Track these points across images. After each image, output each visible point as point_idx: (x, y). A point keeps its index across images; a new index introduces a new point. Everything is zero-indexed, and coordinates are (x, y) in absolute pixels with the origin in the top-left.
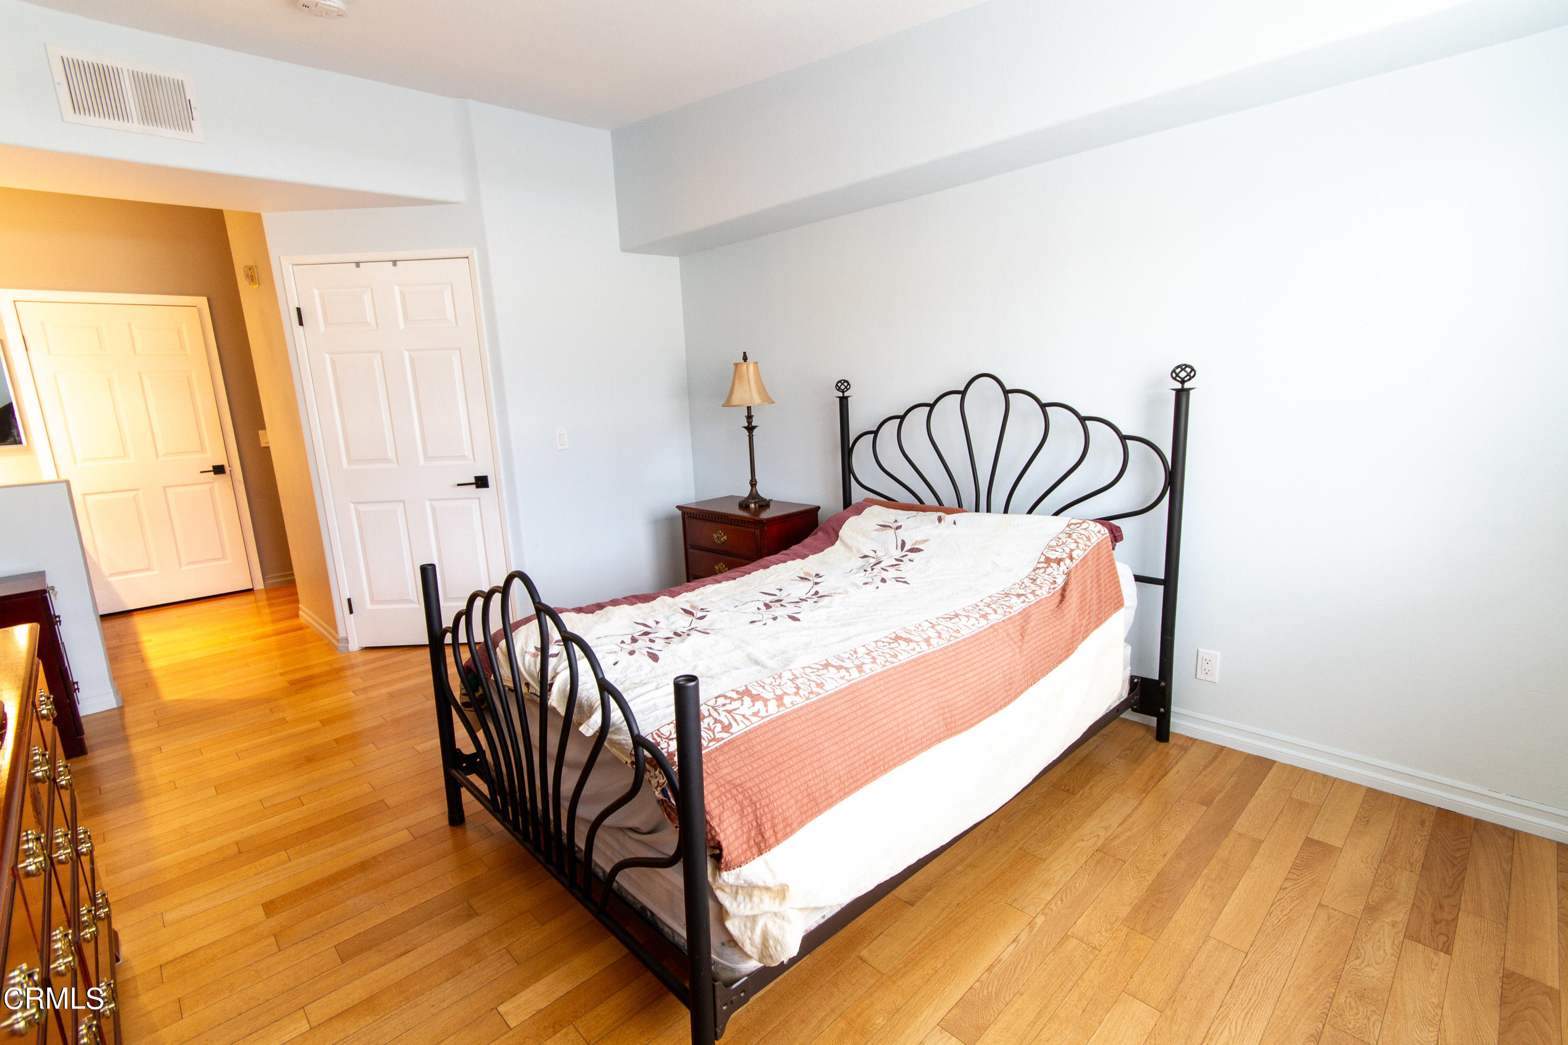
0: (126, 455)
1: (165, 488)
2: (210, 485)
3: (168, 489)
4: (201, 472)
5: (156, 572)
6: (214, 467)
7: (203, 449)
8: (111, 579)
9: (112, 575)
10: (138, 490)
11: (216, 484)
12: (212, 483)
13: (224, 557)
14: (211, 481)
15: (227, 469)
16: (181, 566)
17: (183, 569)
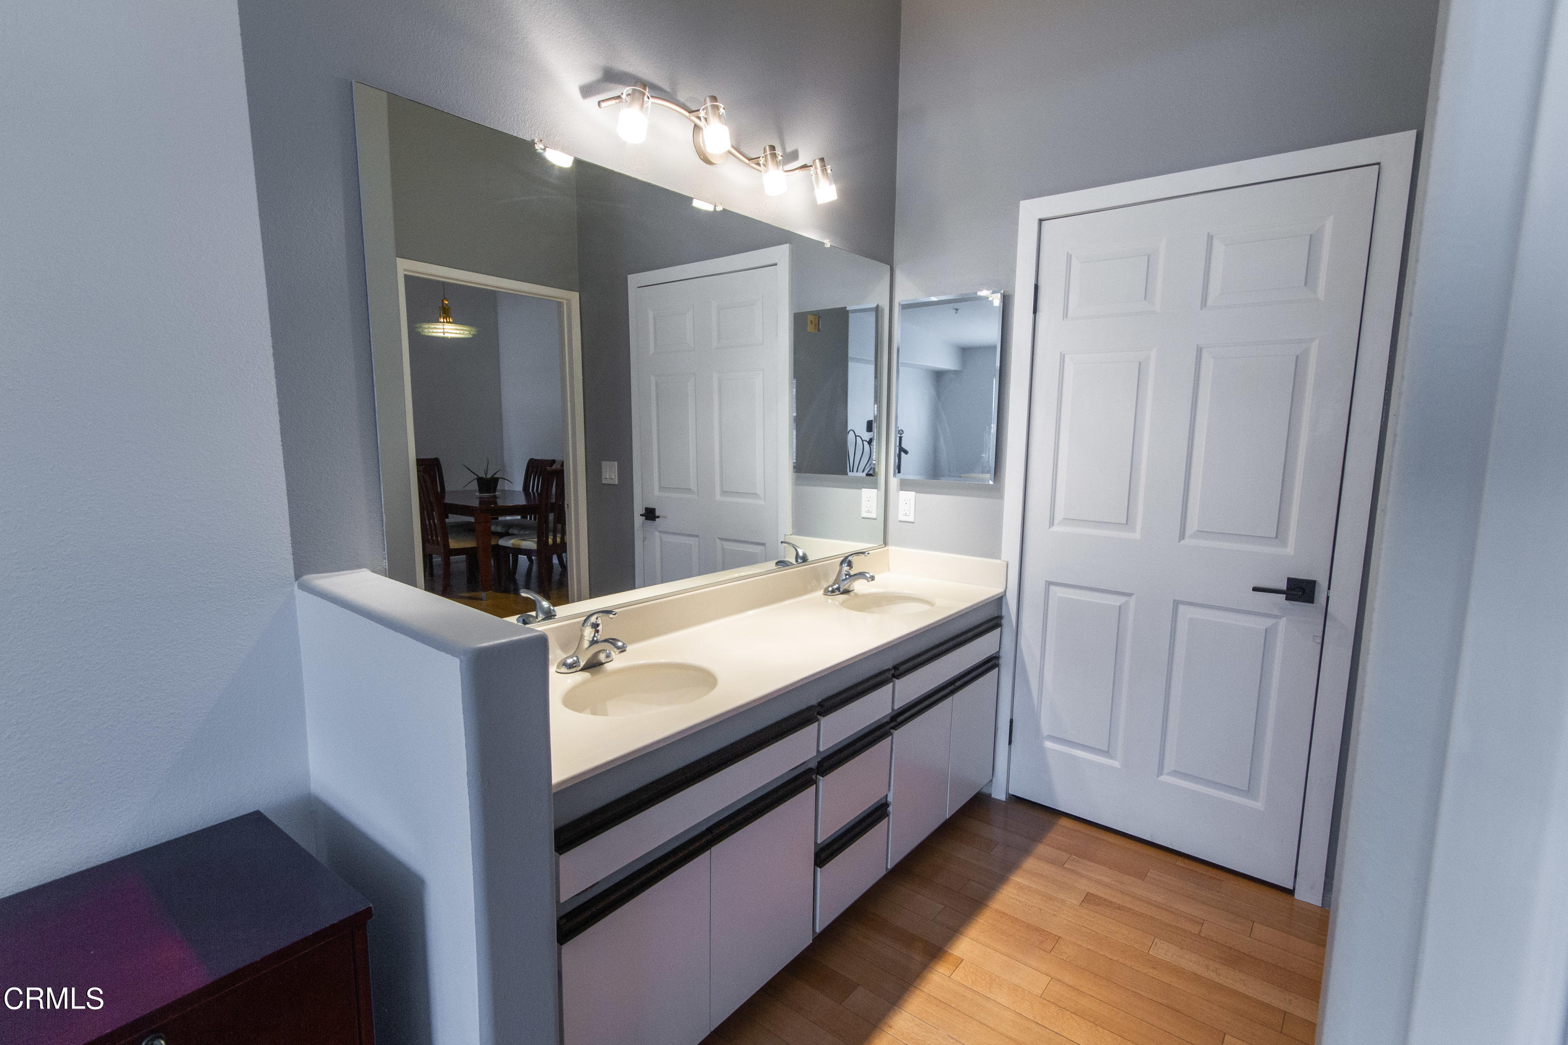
0: (1128, 523)
1: (1176, 603)
2: (1269, 622)
3: (1182, 608)
4: (1255, 589)
5: (1116, 764)
6: (1290, 580)
7: (1279, 535)
8: (1049, 744)
9: (1052, 738)
10: (1130, 595)
11: (1283, 622)
12: (1276, 617)
13: (1249, 791)
14: (1276, 612)
15: (1320, 597)
16: (1160, 771)
17: (1164, 778)
